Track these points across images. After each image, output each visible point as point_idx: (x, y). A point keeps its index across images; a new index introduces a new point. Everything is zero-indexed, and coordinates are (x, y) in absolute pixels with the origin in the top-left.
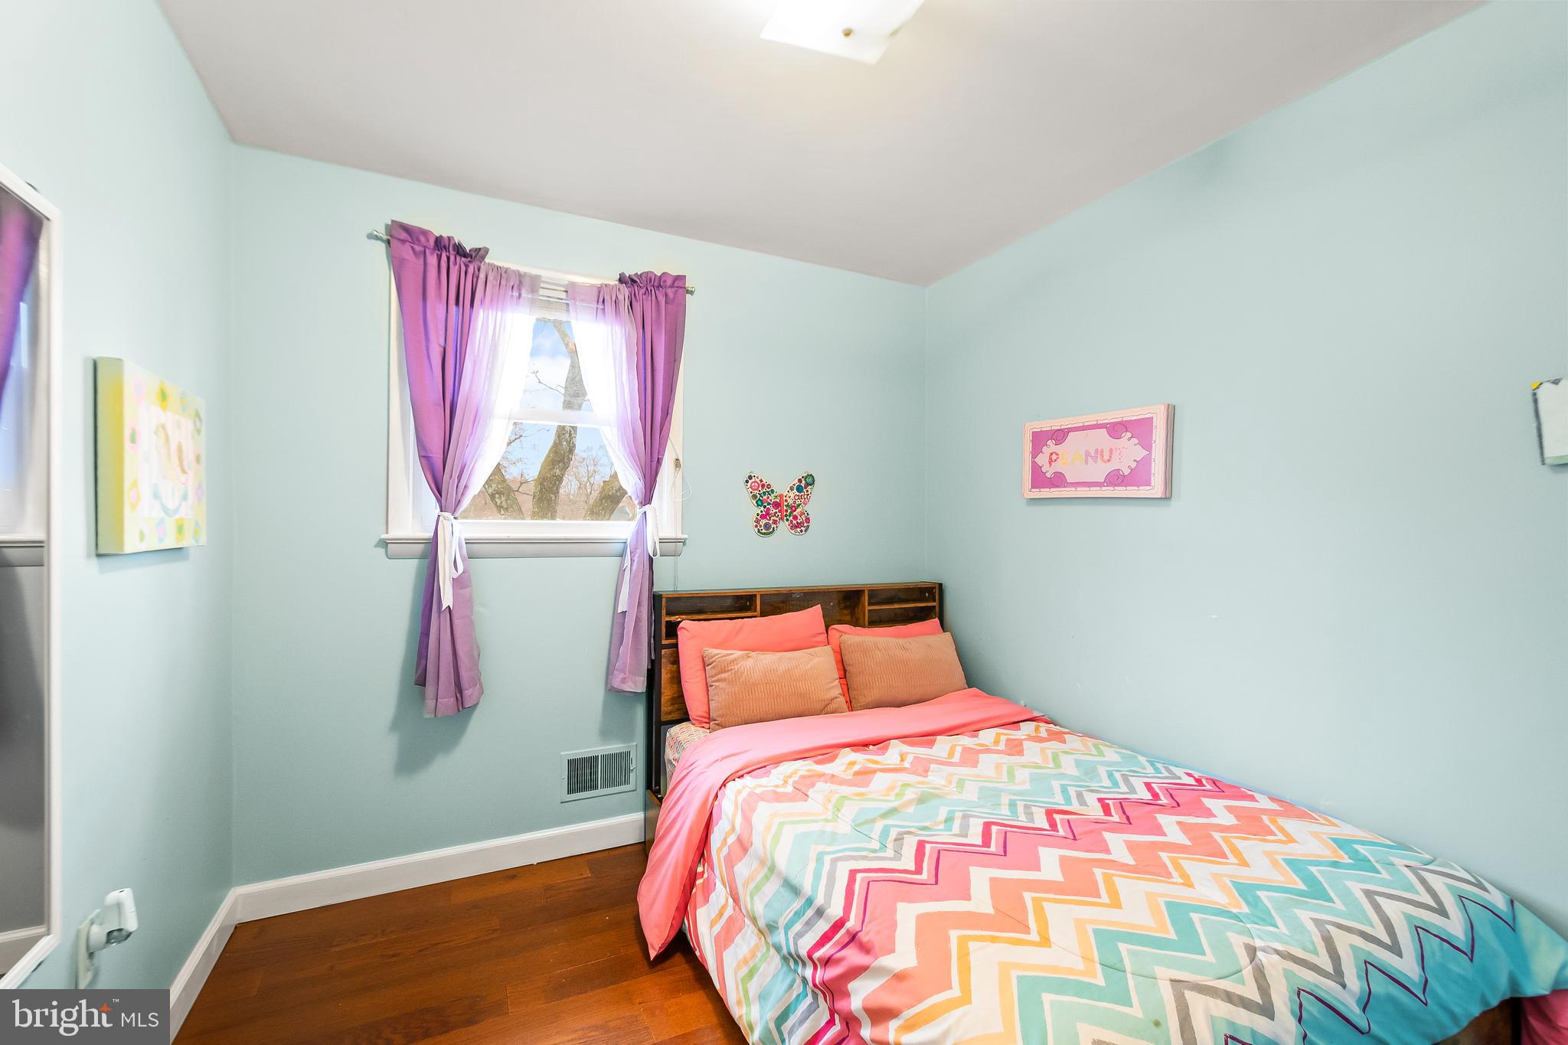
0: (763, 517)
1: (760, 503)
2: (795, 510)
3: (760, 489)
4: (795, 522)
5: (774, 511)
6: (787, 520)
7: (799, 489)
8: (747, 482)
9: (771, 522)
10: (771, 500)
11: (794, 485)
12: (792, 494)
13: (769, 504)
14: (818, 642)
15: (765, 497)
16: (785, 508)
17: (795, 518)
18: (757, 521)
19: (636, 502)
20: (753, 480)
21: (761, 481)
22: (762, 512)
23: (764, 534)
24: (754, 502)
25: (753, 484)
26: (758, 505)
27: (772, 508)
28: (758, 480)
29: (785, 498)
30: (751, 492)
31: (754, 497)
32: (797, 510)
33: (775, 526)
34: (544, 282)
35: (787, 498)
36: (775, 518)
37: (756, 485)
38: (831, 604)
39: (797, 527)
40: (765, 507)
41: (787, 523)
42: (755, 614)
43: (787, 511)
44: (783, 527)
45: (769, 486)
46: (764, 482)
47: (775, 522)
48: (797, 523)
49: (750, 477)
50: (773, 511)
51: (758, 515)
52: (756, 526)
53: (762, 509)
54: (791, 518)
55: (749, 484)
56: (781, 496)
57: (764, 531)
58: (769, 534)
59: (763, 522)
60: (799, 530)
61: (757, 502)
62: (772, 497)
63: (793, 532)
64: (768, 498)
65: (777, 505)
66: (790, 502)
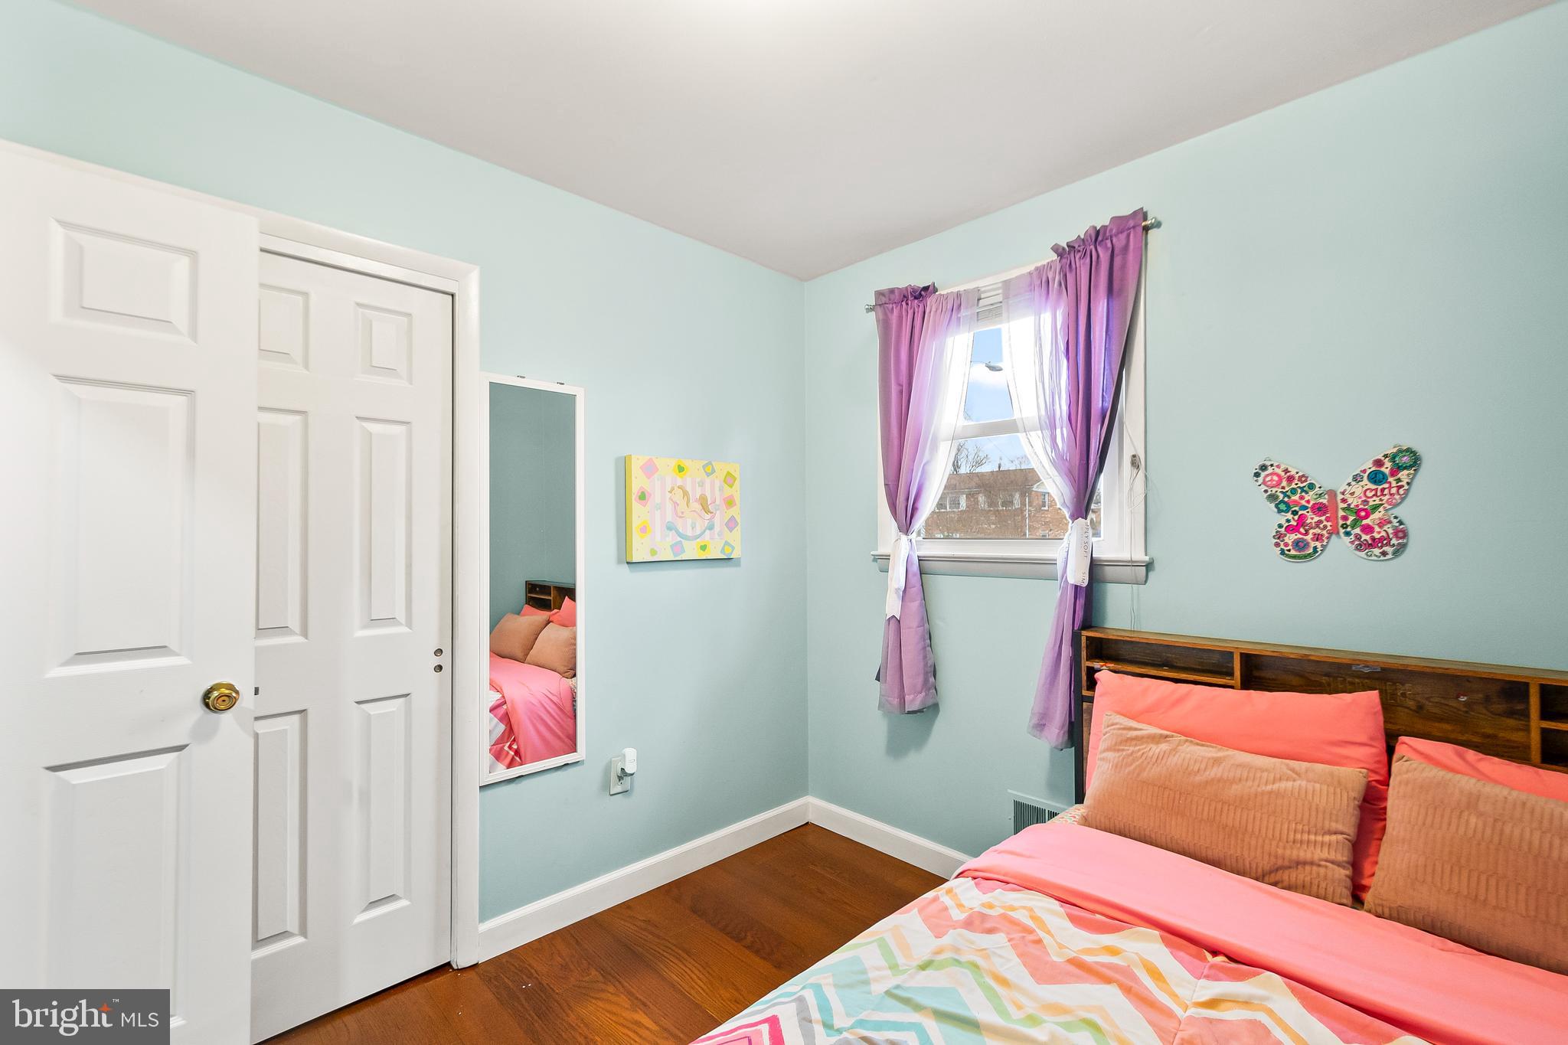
0: (1290, 529)
1: (1283, 507)
2: (1367, 517)
3: (1284, 483)
4: (1365, 537)
5: (1316, 519)
6: (1348, 534)
7: (1376, 478)
8: (1257, 475)
9: (1309, 538)
10: (1308, 502)
11: (1364, 471)
12: (1358, 490)
13: (1305, 508)
14: (1347, 757)
15: (1296, 498)
16: (1341, 513)
17: (1368, 529)
18: (1279, 536)
19: (1067, 514)
20: (1270, 470)
21: (1286, 471)
22: (1288, 521)
23: (1294, 557)
24: (1273, 505)
25: (1268, 479)
26: (1280, 511)
27: (1310, 515)
28: (1279, 471)
29: (1340, 497)
30: (1266, 491)
31: (1272, 498)
32: (1372, 517)
33: (1318, 544)
34: (985, 292)
35: (1347, 496)
36: (1317, 531)
37: (1275, 478)
38: (1463, 699)
39: (1370, 546)
40: (1295, 513)
41: (1347, 540)
42: (1231, 682)
43: (1345, 518)
44: (1341, 546)
45: (1303, 478)
46: (1293, 472)
47: (1318, 538)
48: (1373, 539)
49: (1264, 468)
50: (1312, 518)
51: (1280, 526)
52: (1277, 545)
53: (1289, 516)
54: (1358, 531)
55: (1261, 479)
56: (1332, 494)
57: (1293, 552)
58: (1305, 557)
59: (1290, 538)
60: (1377, 551)
61: (1277, 506)
62: (1310, 496)
63: (1363, 554)
64: (1302, 498)
65: (1319, 509)
66: (1354, 502)
